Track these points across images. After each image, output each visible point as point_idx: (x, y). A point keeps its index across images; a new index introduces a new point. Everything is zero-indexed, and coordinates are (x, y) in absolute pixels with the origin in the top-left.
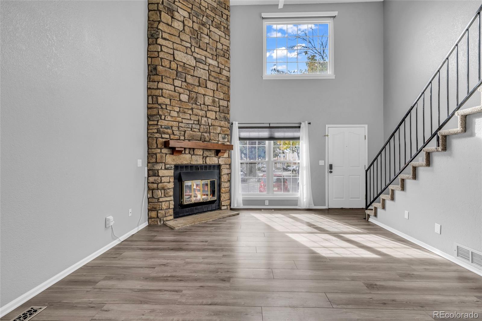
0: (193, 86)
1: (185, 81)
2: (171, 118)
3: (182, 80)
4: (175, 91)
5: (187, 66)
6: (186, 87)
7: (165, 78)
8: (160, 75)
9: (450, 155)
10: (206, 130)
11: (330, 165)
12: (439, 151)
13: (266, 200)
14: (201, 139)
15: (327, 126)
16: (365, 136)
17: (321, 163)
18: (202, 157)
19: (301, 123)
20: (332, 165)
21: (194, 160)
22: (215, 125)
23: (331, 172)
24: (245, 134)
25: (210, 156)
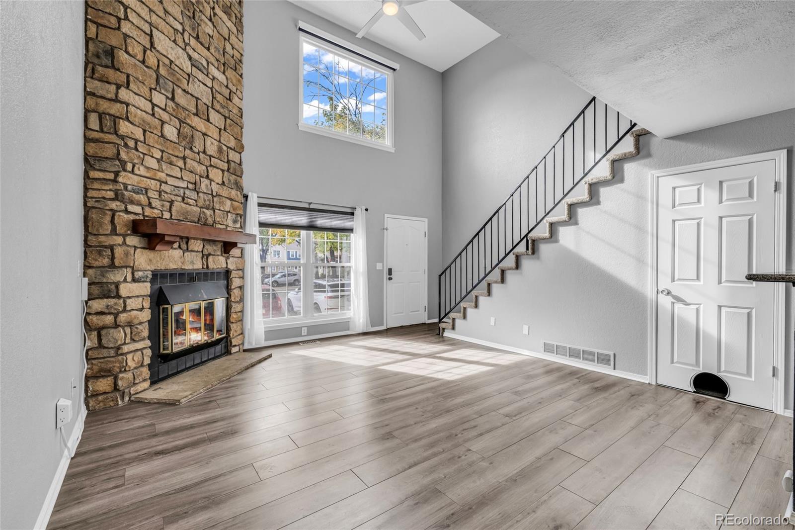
0: (187, 112)
1: (173, 99)
2: (146, 170)
3: (167, 94)
4: (153, 115)
5: (176, 69)
6: (174, 110)
7: (134, 80)
8: (124, 73)
9: (538, 258)
10: (208, 203)
11: (389, 269)
12: (529, 255)
13: (303, 327)
14: (199, 220)
15: (386, 216)
16: (425, 232)
17: (379, 266)
18: (201, 255)
19: (356, 208)
20: (391, 269)
21: (188, 261)
22: (221, 196)
23: (390, 279)
24: (269, 216)
25: (214, 254)
